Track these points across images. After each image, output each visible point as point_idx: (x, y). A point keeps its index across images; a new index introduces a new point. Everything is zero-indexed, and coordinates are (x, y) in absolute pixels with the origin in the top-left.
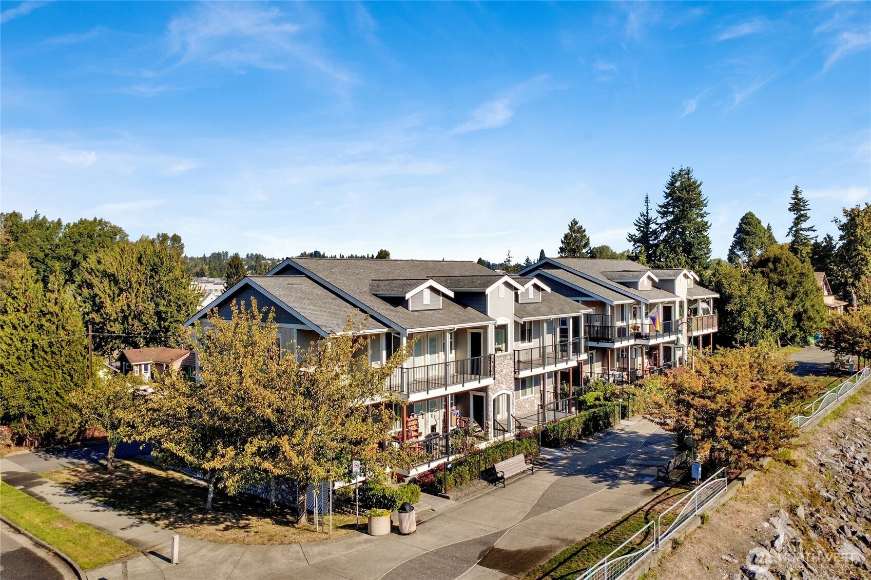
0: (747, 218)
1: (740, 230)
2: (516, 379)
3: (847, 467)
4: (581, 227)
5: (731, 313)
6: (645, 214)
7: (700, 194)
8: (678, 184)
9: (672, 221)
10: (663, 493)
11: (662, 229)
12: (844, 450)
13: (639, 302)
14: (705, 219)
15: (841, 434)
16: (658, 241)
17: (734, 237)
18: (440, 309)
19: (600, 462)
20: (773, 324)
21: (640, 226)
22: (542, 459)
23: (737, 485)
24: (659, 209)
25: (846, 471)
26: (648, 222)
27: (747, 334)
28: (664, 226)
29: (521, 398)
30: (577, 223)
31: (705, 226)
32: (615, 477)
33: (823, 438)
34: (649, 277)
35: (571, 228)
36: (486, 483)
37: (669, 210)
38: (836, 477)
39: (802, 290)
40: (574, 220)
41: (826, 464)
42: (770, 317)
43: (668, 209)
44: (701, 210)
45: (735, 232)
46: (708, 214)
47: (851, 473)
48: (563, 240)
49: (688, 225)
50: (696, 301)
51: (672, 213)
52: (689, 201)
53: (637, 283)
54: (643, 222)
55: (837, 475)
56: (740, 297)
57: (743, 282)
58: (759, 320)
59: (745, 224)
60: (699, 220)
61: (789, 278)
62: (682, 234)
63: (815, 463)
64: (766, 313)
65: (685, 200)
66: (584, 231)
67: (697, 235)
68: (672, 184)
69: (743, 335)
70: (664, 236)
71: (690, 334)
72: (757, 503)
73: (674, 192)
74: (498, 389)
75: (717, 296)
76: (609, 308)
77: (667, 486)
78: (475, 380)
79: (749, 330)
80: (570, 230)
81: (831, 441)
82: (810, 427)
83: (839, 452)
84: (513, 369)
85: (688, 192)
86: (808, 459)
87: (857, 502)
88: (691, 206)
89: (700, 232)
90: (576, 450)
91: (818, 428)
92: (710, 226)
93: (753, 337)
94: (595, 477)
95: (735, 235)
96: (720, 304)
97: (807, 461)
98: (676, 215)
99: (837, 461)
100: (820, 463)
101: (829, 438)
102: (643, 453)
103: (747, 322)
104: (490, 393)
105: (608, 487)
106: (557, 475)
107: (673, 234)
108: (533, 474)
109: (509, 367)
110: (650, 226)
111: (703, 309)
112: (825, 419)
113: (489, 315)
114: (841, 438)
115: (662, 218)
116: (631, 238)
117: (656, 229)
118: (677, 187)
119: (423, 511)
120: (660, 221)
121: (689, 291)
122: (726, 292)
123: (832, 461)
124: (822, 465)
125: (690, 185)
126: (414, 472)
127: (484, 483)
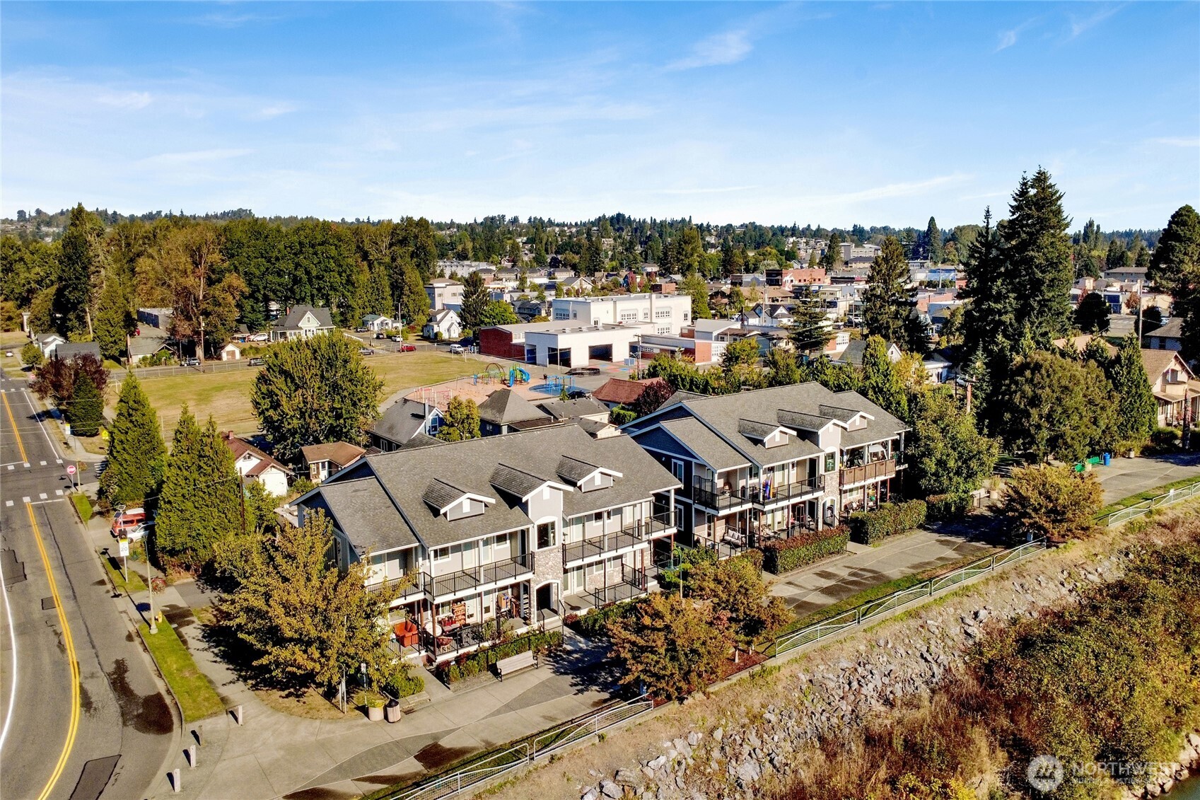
2: (565, 569)
12: (864, 662)
18: (482, 514)
22: (560, 651)
23: (674, 706)
26: (988, 245)
33: (852, 647)
34: (782, 432)
36: (491, 675)
53: (762, 441)
68: (1020, 195)
71: (841, 488)
72: (677, 724)
74: (545, 579)
77: (619, 698)
78: (510, 577)
81: (857, 651)
83: (853, 665)
84: (562, 560)
94: (578, 679)
104: (532, 585)
105: (577, 692)
106: (553, 672)
108: (535, 669)
109: (556, 559)
112: (881, 622)
113: (530, 514)
119: (421, 701)
125: (1044, 199)
126: (440, 659)
127: (489, 674)
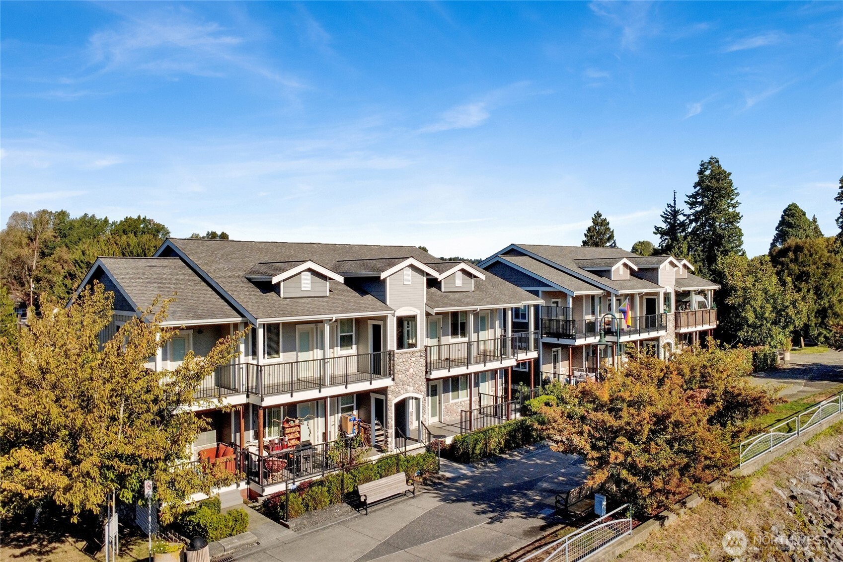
0: (790, 210)
1: (782, 223)
2: (428, 380)
3: (832, 501)
4: (605, 220)
5: (733, 307)
6: (673, 205)
7: (730, 183)
8: (708, 172)
9: (701, 212)
10: (552, 533)
11: (690, 220)
12: (832, 477)
13: (609, 294)
14: (737, 210)
15: (833, 456)
16: (686, 233)
17: (776, 230)
18: (326, 297)
19: (505, 485)
20: (783, 320)
21: (666, 218)
22: (439, 478)
23: (653, 526)
24: (687, 199)
25: (828, 506)
26: (675, 213)
27: (752, 332)
28: (692, 217)
29: (452, 401)
30: (601, 216)
31: (736, 217)
32: (509, 507)
33: (806, 460)
34: (625, 265)
35: (594, 221)
36: (348, 508)
37: (698, 200)
38: (810, 514)
39: (827, 283)
40: (598, 212)
41: (799, 497)
42: (779, 312)
43: (696, 199)
44: (732, 200)
45: (777, 225)
46: (740, 203)
47: (835, 508)
48: (586, 233)
49: (718, 215)
50: (688, 293)
51: (701, 203)
52: (719, 190)
53: (609, 271)
54: (670, 213)
55: (812, 512)
56: (744, 289)
57: (749, 273)
58: (767, 315)
59: (788, 215)
60: (731, 210)
61: (811, 269)
62: (712, 226)
63: (784, 495)
64: (774, 308)
65: (715, 189)
66: (608, 223)
67: (728, 226)
68: (701, 173)
69: (747, 332)
70: (692, 227)
71: (677, 331)
72: (673, 554)
73: (703, 182)
74: (402, 392)
75: (717, 287)
76: (571, 299)
77: (562, 524)
78: (366, 380)
79: (754, 326)
80: (594, 222)
81: (816, 465)
82: (792, 446)
83: (824, 480)
84: (424, 368)
85: (718, 181)
86: (776, 490)
87: (832, 551)
88: (720, 196)
89: (731, 223)
90: (489, 467)
91: (803, 447)
92: (742, 216)
93: (759, 334)
94: (484, 506)
95: (777, 228)
96: (720, 297)
97: (773, 492)
98: (706, 206)
99: (818, 493)
100: (792, 494)
101: (816, 461)
102: (563, 475)
103: (751, 317)
104: (390, 396)
105: (490, 520)
106: (442, 500)
107: (703, 225)
108: (414, 497)
109: (418, 366)
110: (678, 217)
111: (699, 302)
112: (816, 436)
113: (388, 303)
114: (833, 460)
115: (690, 209)
116: (658, 230)
117: (684, 221)
118: (707, 176)
119: (243, 545)
120: (688, 212)
121: (678, 282)
122: (728, 283)
123: (809, 492)
124: (793, 497)
125: (720, 174)
126: (269, 491)
127: (346, 507)
